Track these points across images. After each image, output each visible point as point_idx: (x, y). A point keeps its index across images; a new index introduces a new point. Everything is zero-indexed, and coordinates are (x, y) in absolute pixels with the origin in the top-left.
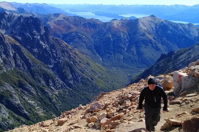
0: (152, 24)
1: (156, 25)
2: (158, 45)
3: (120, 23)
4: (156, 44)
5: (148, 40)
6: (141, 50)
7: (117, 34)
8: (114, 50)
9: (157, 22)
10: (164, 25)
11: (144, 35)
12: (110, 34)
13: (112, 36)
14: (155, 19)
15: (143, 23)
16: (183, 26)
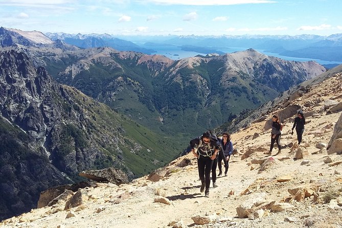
0: (249, 62)
1: (256, 64)
2: (256, 96)
3: (198, 62)
4: (253, 93)
5: (240, 88)
6: (227, 104)
7: (190, 79)
8: (184, 105)
9: (257, 59)
10: (268, 64)
11: (234, 79)
12: (181, 78)
13: (183, 82)
14: (254, 56)
15: (234, 61)
16: (300, 65)
